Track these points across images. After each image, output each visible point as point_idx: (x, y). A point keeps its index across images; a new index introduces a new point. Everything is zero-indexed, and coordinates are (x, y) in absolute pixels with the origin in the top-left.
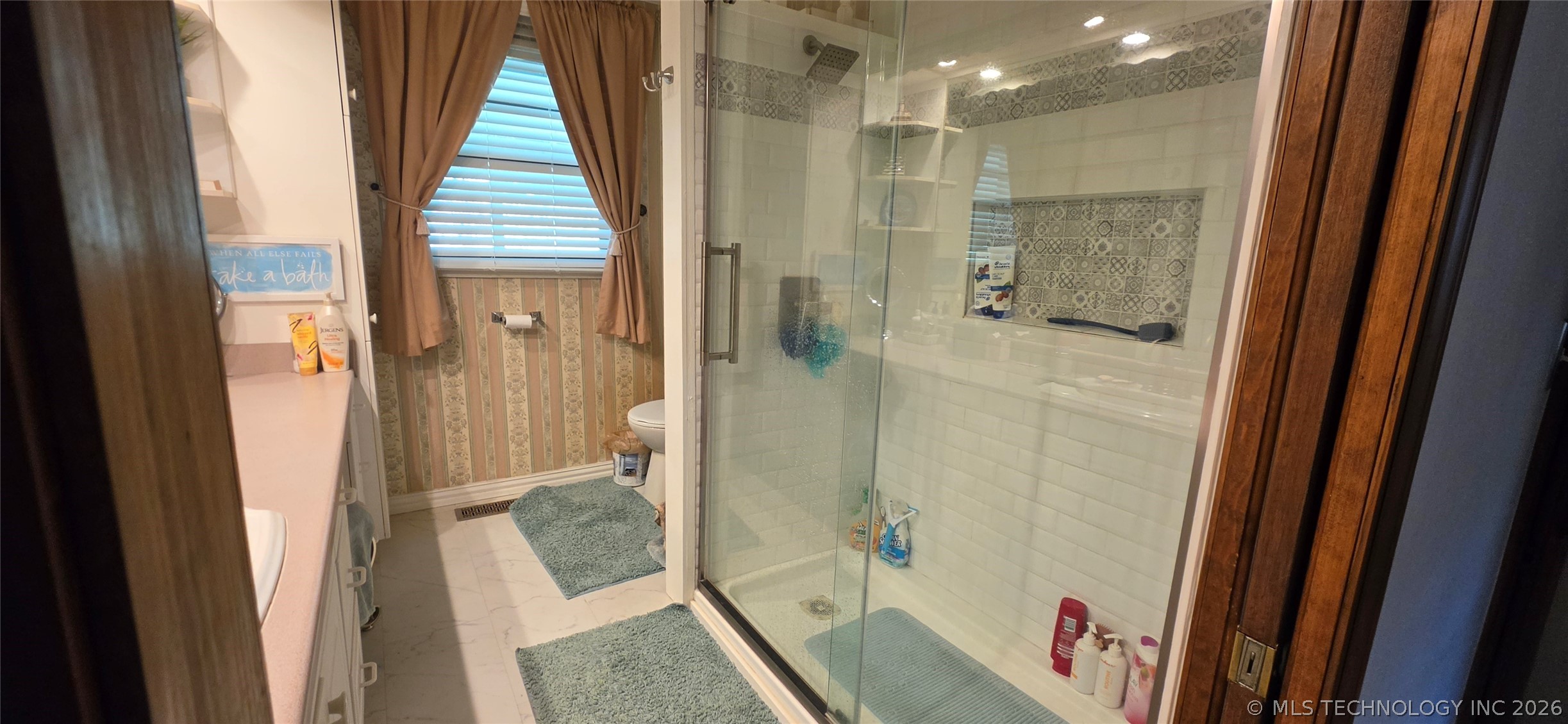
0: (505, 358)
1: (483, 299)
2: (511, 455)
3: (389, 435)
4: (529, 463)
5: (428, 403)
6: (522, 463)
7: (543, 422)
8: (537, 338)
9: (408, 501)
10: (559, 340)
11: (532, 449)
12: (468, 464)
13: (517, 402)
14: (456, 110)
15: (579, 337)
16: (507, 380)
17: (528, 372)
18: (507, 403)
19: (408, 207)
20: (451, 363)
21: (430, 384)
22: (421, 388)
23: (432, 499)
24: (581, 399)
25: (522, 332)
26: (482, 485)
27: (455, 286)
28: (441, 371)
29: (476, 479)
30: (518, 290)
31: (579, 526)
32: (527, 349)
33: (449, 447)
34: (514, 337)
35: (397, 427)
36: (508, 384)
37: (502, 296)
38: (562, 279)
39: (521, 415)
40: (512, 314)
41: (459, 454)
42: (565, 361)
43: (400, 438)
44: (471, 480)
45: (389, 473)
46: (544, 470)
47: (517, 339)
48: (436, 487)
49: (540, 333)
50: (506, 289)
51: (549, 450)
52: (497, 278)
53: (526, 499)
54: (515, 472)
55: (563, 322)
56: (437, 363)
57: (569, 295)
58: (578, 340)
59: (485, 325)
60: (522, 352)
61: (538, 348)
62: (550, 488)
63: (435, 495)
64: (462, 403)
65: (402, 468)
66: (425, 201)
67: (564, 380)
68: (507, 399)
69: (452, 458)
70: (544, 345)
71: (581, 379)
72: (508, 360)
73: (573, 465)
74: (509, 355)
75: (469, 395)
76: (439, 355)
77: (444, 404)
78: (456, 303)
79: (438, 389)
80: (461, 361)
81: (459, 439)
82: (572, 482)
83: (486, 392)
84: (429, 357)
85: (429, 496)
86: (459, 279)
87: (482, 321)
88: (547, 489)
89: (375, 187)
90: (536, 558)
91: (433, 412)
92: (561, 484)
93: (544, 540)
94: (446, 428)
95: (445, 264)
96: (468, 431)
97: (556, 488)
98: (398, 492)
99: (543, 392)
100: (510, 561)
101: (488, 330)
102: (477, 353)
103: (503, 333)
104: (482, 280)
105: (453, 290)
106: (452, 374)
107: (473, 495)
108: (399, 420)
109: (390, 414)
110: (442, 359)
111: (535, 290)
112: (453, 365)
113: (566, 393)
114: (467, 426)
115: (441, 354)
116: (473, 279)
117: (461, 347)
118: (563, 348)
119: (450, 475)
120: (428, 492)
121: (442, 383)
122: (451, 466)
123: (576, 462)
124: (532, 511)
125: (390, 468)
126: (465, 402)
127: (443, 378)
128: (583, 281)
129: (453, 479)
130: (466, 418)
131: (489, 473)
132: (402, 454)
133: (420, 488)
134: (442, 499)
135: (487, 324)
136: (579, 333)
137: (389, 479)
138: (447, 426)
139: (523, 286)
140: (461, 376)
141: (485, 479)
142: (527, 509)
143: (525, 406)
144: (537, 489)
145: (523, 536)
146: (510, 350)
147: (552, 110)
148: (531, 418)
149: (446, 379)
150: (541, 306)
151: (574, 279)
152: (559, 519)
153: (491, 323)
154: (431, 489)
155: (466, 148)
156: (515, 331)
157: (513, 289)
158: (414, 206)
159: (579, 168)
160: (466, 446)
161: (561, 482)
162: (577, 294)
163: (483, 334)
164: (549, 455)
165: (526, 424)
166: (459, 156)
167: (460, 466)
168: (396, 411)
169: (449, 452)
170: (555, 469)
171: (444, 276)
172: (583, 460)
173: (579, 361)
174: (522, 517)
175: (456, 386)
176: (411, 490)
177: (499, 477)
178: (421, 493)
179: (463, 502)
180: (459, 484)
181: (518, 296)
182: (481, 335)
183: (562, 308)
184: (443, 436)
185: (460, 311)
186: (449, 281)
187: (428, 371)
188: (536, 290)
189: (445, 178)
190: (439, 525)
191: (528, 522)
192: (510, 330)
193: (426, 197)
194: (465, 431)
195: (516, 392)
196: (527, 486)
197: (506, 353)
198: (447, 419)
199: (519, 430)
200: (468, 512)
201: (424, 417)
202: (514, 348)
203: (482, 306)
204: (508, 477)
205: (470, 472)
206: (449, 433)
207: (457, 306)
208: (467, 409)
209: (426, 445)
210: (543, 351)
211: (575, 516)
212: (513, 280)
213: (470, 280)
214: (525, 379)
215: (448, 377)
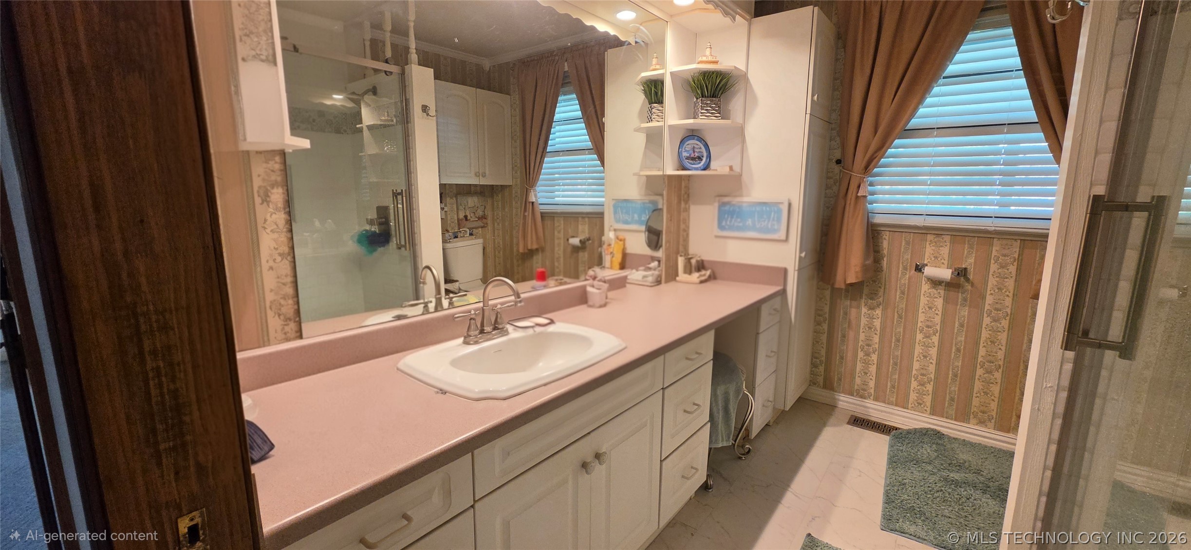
0: (922, 305)
1: (910, 251)
2: (911, 391)
3: (818, 342)
4: (928, 404)
5: (849, 326)
6: (921, 402)
7: (951, 373)
8: (958, 292)
9: (819, 394)
10: (984, 298)
11: (935, 393)
12: (872, 384)
13: (927, 346)
14: (909, 92)
15: (1010, 299)
16: (920, 324)
17: (943, 322)
18: (917, 344)
19: (856, 175)
20: (872, 299)
21: (853, 311)
22: (846, 313)
23: (839, 400)
24: (1001, 363)
25: (943, 284)
26: (879, 406)
27: (887, 238)
28: (863, 304)
29: (876, 399)
30: (946, 245)
31: (946, 479)
32: (946, 300)
33: (859, 366)
34: (934, 288)
35: (824, 338)
36: (921, 328)
37: (929, 250)
38: (999, 239)
39: (928, 359)
40: (935, 267)
41: (866, 373)
42: (987, 320)
43: (825, 347)
44: (872, 398)
45: (813, 369)
46: (943, 417)
47: (937, 290)
48: (843, 392)
49: (963, 287)
50: (934, 244)
51: (952, 399)
52: (927, 234)
53: (910, 433)
54: (913, 407)
55: (992, 281)
56: (861, 297)
57: (1005, 256)
58: (1008, 302)
59: (908, 273)
60: (939, 302)
61: (957, 301)
62: (943, 435)
63: (841, 398)
64: (876, 334)
65: (822, 368)
66: (870, 169)
67: (983, 339)
68: (917, 341)
69: (860, 375)
70: (965, 300)
71: (1004, 342)
72: (924, 307)
73: (977, 425)
74: (926, 302)
75: (883, 328)
76: (864, 292)
77: (861, 331)
78: (885, 252)
79: (858, 318)
80: (881, 300)
81: (868, 361)
82: (971, 441)
83: (898, 330)
84: (855, 290)
85: (837, 397)
86: (891, 232)
87: (905, 268)
88: (938, 435)
89: (839, 162)
90: (883, 482)
91: (851, 334)
92: (956, 437)
93: (902, 472)
94: (860, 350)
95: (878, 219)
96: (877, 357)
97: (949, 438)
98: (817, 385)
99: (955, 344)
100: (860, 471)
101: (910, 278)
102: (896, 295)
103: (924, 282)
104: (912, 234)
105: (885, 241)
106: (872, 308)
107: (870, 410)
108: (826, 333)
109: (821, 327)
110: (866, 295)
111: (964, 247)
112: (874, 302)
113: (982, 352)
114: (877, 353)
115: (866, 291)
116: (904, 233)
117: (883, 288)
118: (987, 307)
119: (856, 387)
120: (836, 393)
121: (863, 313)
122: (858, 381)
123: (981, 422)
124: (910, 445)
125: (814, 365)
126: (878, 333)
127: (864, 310)
128: (1026, 242)
129: (858, 391)
130: (877, 346)
131: (889, 399)
132: (823, 359)
133: (832, 389)
134: (846, 402)
135: (910, 273)
136: (1011, 295)
137: (812, 373)
138: (860, 348)
139: (952, 242)
140: (878, 312)
141: (884, 402)
142: (907, 441)
143: (934, 352)
144: (927, 430)
145: (886, 459)
146: (928, 299)
147: (1016, 70)
148: (938, 364)
149: (866, 311)
150: (969, 262)
151: (1016, 240)
152: (930, 464)
153: (913, 271)
154: (839, 393)
155: (914, 122)
156: (936, 283)
157: (941, 244)
158: (860, 174)
159: (1038, 125)
160: (873, 369)
161: (956, 434)
162: (1016, 256)
163: (905, 281)
164: (950, 405)
165: (932, 368)
166: (905, 130)
167: (865, 383)
168: (825, 326)
169: (858, 369)
170: (956, 420)
171: (879, 229)
172: (992, 424)
173: (1005, 323)
174: (897, 445)
175: (873, 319)
176: (825, 387)
177: (896, 405)
178: (832, 392)
179: (860, 412)
180: (861, 397)
181: (945, 251)
182: (903, 281)
183: (994, 267)
184: (855, 355)
185: (887, 259)
186: (883, 234)
187: (853, 302)
188: (966, 248)
189: (889, 150)
190: (832, 420)
191: (900, 452)
192: (931, 280)
193: (871, 166)
194: (874, 357)
195: (927, 336)
196: (922, 424)
197: (923, 300)
198: (861, 343)
199: (924, 372)
200: (859, 421)
201: (844, 336)
202: (932, 297)
203: (908, 256)
204: (905, 408)
205: (872, 391)
206: (861, 354)
207: (886, 254)
208: (879, 339)
209: (842, 358)
210: (963, 305)
211: (949, 470)
212: (943, 236)
213: (901, 233)
214: (938, 327)
215: (868, 310)
